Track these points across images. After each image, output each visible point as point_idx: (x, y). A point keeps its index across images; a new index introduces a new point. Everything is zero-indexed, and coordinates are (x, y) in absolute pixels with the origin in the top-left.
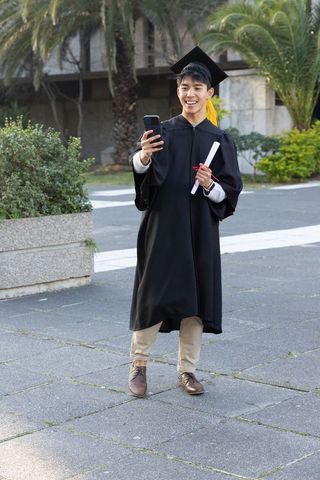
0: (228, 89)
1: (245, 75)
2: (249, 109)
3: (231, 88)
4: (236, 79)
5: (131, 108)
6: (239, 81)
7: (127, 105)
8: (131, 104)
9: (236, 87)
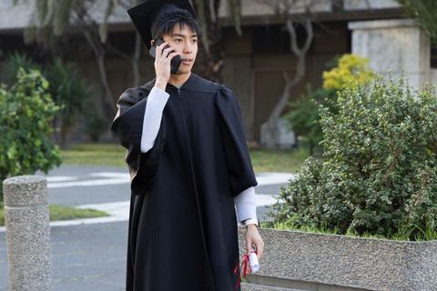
0: (364, 45)
1: (389, 28)
2: (396, 73)
3: (369, 44)
4: (377, 32)
5: (216, 68)
6: (381, 35)
7: (211, 64)
8: (216, 62)
9: (376, 43)
